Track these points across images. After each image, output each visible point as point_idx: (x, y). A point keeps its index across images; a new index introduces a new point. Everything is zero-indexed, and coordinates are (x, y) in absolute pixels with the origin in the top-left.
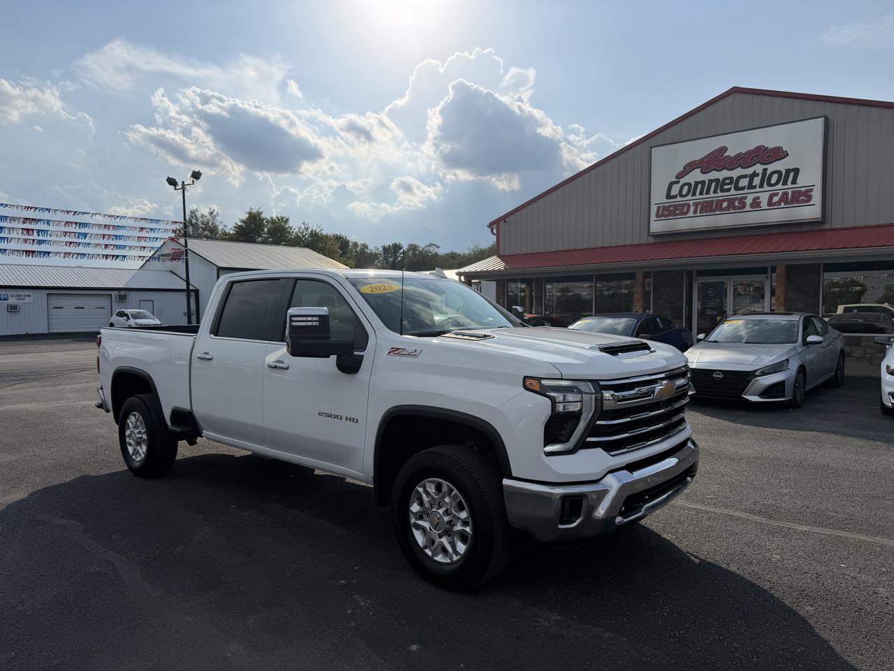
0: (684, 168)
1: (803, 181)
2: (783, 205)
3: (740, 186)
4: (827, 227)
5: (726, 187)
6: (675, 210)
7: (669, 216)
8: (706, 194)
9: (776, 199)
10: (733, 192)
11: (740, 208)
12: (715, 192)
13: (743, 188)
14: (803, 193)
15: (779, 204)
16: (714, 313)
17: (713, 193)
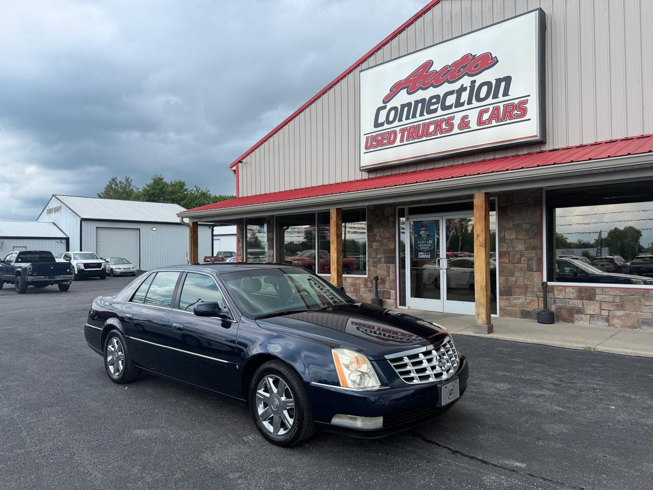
0: (391, 91)
1: (515, 92)
2: (494, 123)
3: (447, 104)
4: (548, 147)
5: (432, 107)
6: (383, 139)
7: (376, 146)
8: (412, 118)
9: (486, 116)
10: (440, 112)
11: (447, 131)
12: (422, 114)
13: (450, 107)
14: (516, 106)
15: (489, 122)
16: (427, 257)
17: (420, 116)
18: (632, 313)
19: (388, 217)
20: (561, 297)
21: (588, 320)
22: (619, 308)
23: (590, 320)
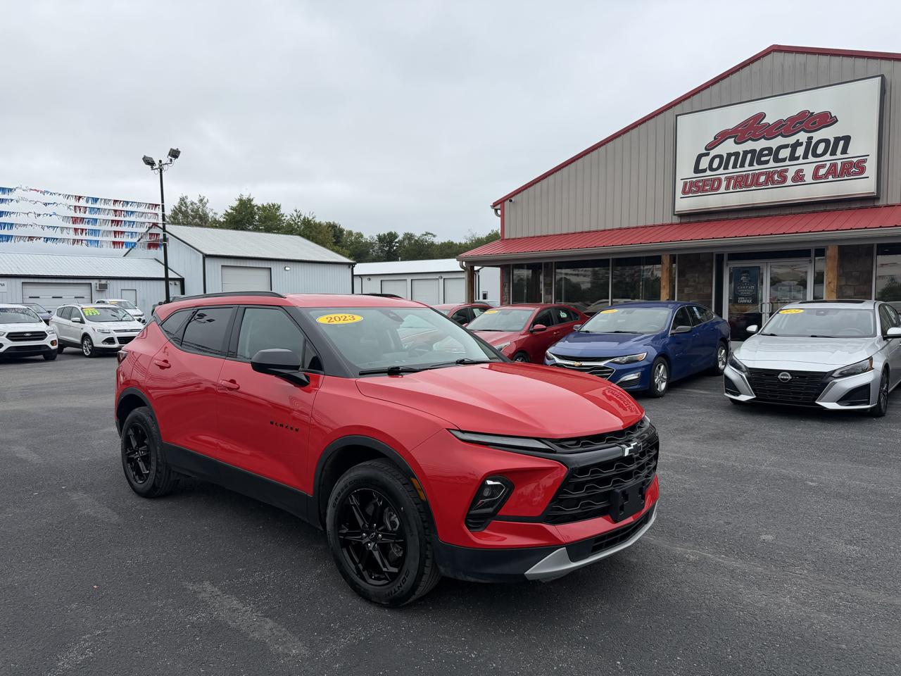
0: (715, 138)
1: (855, 151)
2: (830, 178)
3: (780, 157)
4: (881, 203)
5: (763, 159)
6: (704, 185)
7: (696, 192)
8: (740, 167)
9: (822, 172)
10: (772, 164)
11: (779, 183)
12: (751, 164)
13: (784, 160)
14: (854, 164)
15: (826, 177)
16: (748, 301)
17: (749, 166)
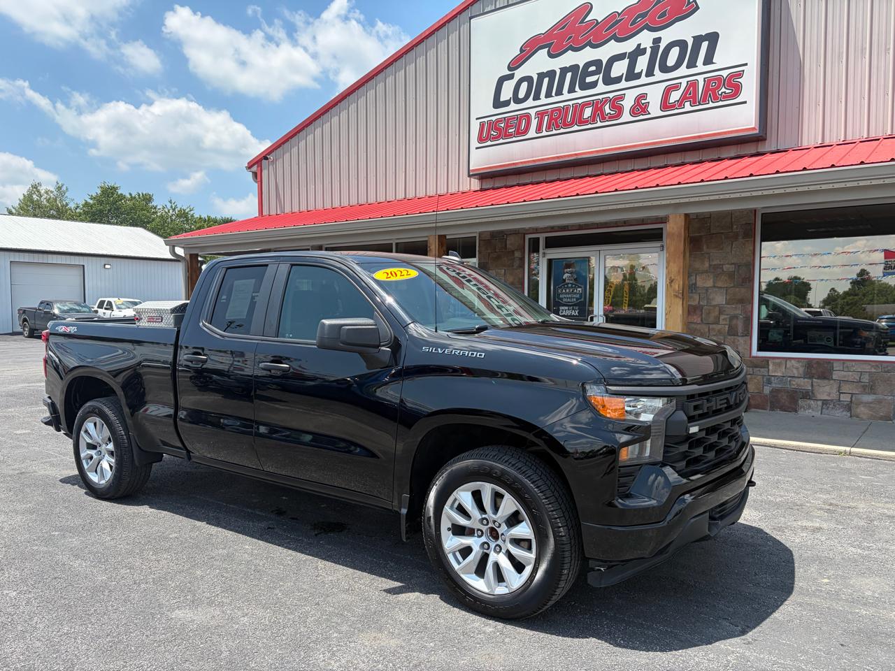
0: (521, 50)
1: (723, 58)
2: (688, 107)
3: (614, 73)
4: (769, 146)
5: (589, 80)
6: (508, 126)
7: (497, 138)
8: (556, 95)
9: (675, 96)
10: (601, 87)
11: (612, 118)
12: (571, 90)
13: (618, 80)
14: (725, 80)
15: (680, 105)
16: (573, 313)
17: (569, 92)
18: (886, 397)
19: (513, 252)
20: (779, 374)
21: (820, 408)
22: (867, 391)
23: (822, 409)
